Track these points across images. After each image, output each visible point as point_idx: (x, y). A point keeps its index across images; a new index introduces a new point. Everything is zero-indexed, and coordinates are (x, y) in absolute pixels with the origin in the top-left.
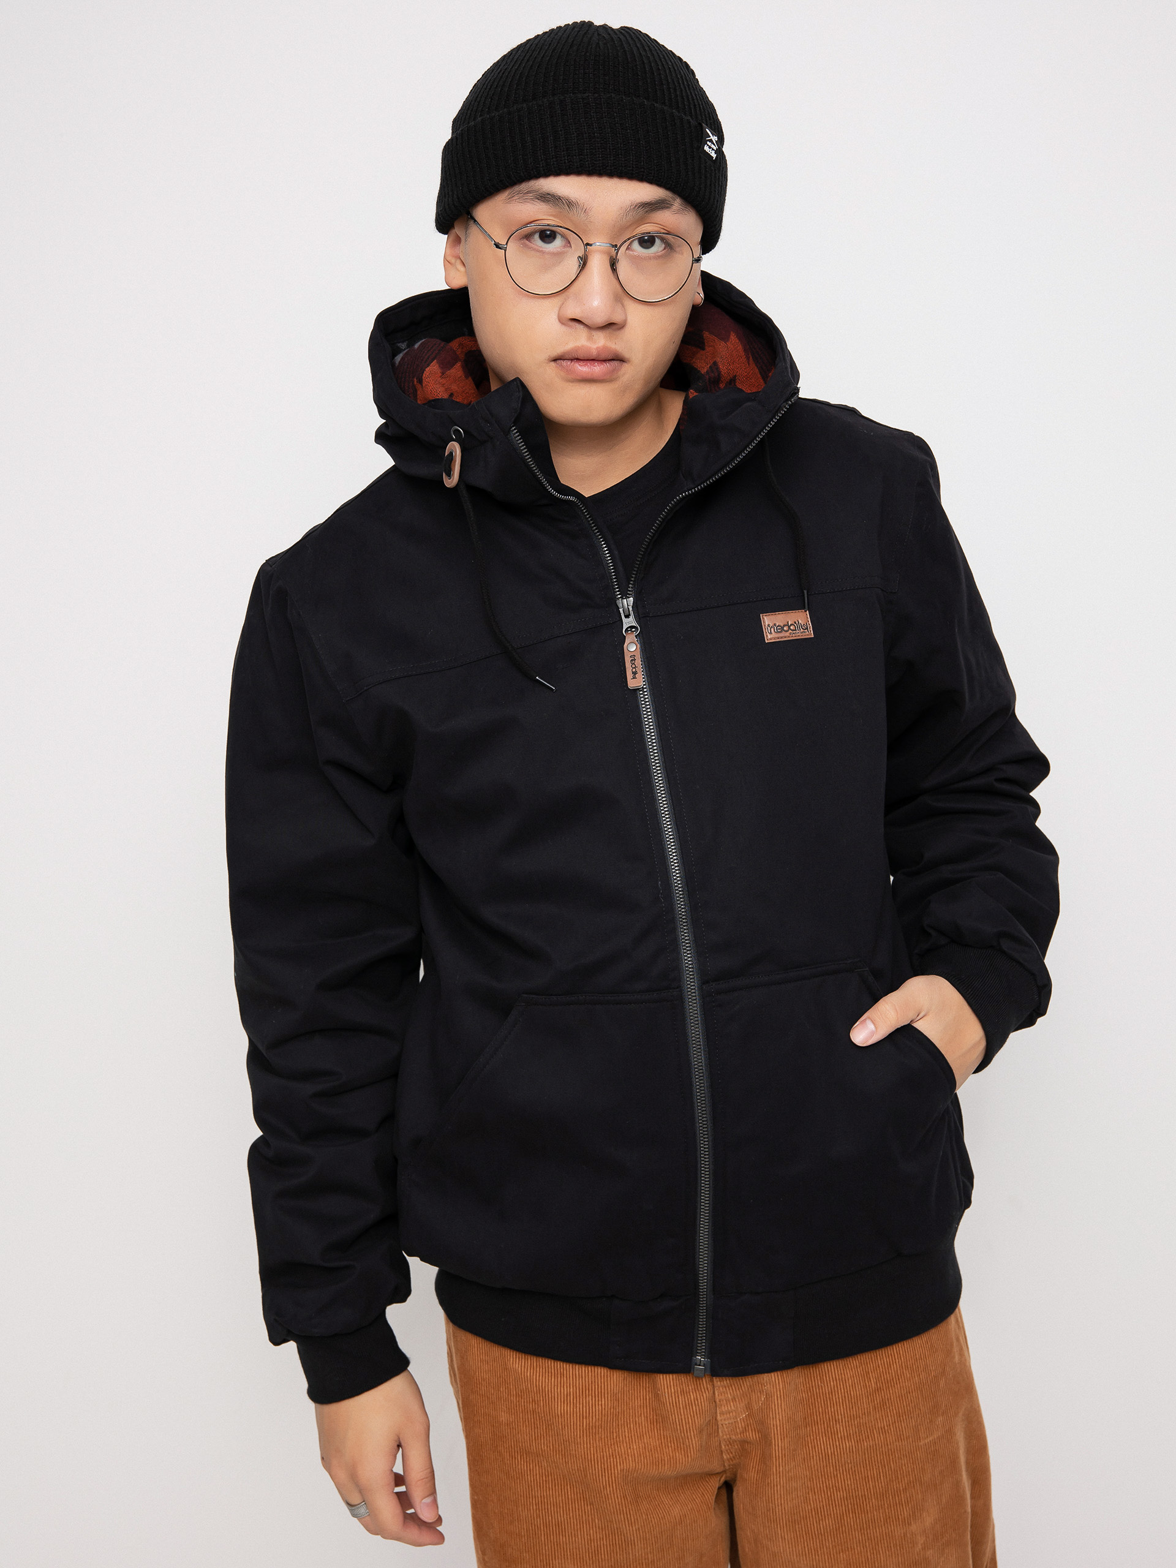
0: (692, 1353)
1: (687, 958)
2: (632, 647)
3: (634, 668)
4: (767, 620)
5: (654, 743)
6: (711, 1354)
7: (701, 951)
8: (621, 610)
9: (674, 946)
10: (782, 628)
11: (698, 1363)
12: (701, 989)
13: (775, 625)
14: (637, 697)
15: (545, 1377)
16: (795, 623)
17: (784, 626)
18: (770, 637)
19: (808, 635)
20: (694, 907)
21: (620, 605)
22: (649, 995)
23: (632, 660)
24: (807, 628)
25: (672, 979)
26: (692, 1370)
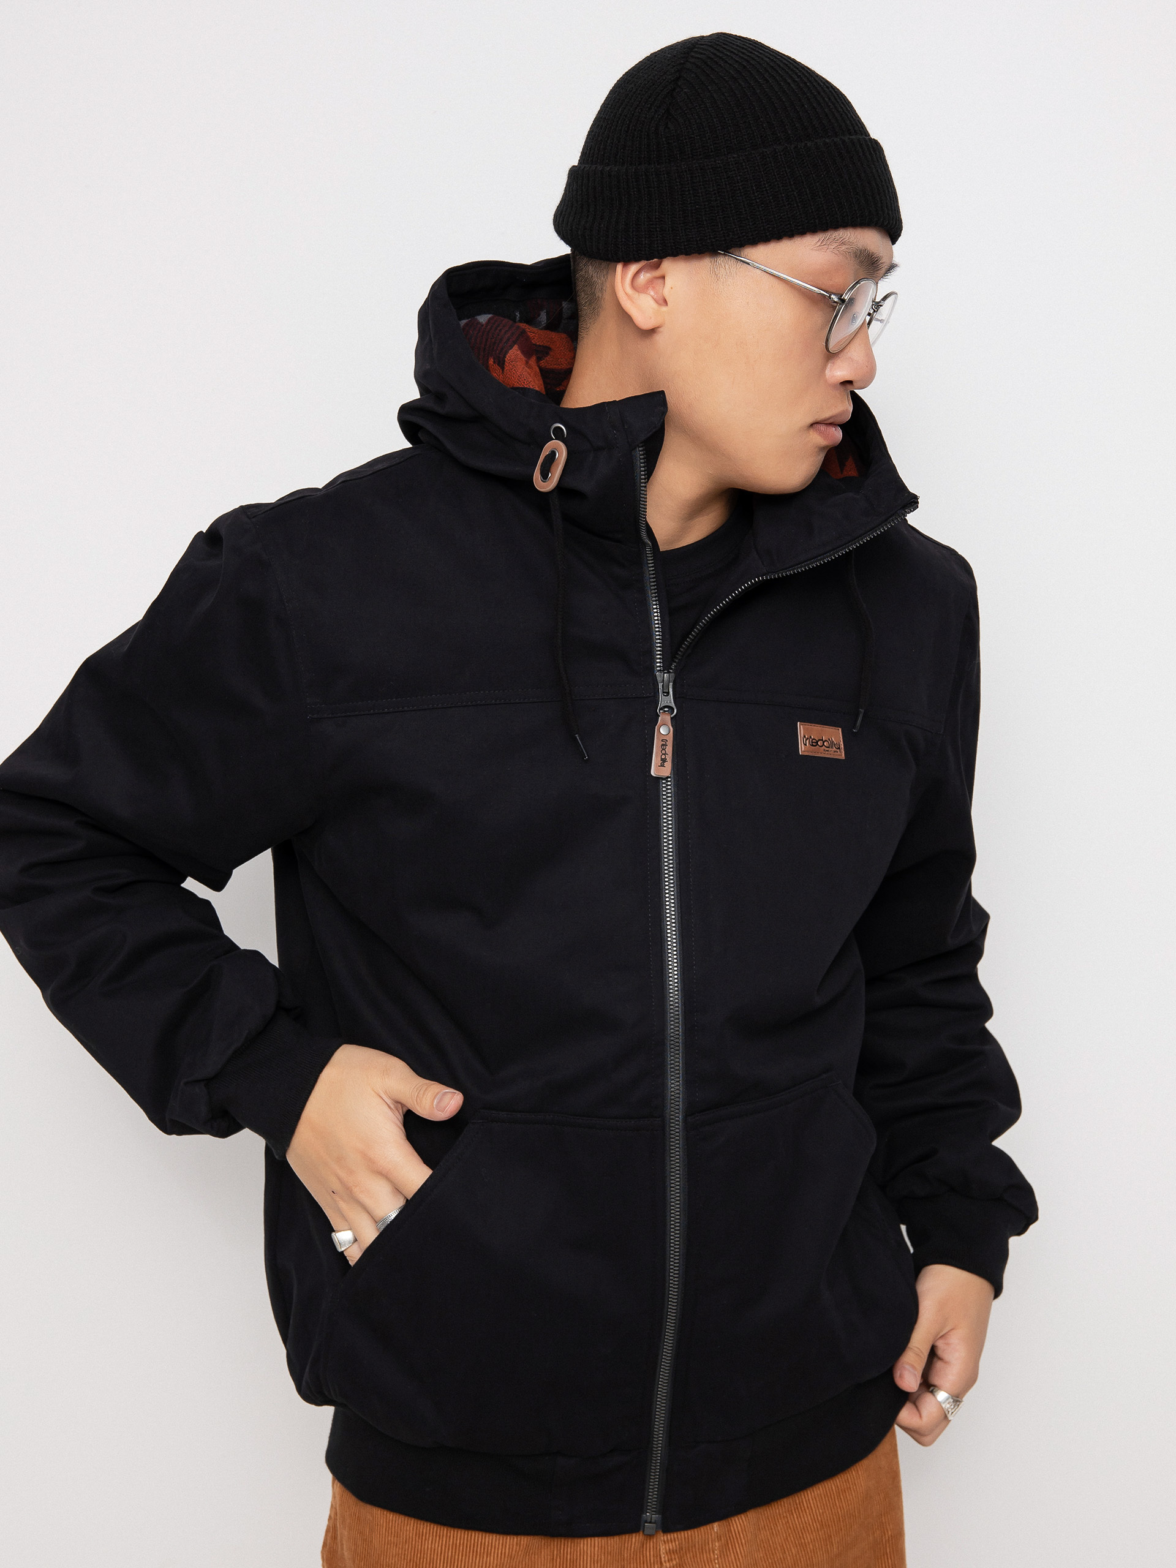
0: (642, 1510)
1: (675, 1085)
2: (664, 730)
3: (664, 754)
4: (801, 729)
5: (670, 840)
6: (664, 1509)
7: (691, 1080)
8: (660, 685)
9: (659, 1071)
10: (817, 742)
11: (649, 1521)
12: (685, 1120)
13: (811, 737)
14: (659, 786)
15: (469, 1557)
16: (829, 739)
17: (819, 740)
18: (803, 749)
19: (839, 755)
20: (690, 1028)
21: (659, 679)
22: (626, 1122)
23: (663, 745)
24: (839, 748)
25: (655, 1105)
26: (642, 1528)
